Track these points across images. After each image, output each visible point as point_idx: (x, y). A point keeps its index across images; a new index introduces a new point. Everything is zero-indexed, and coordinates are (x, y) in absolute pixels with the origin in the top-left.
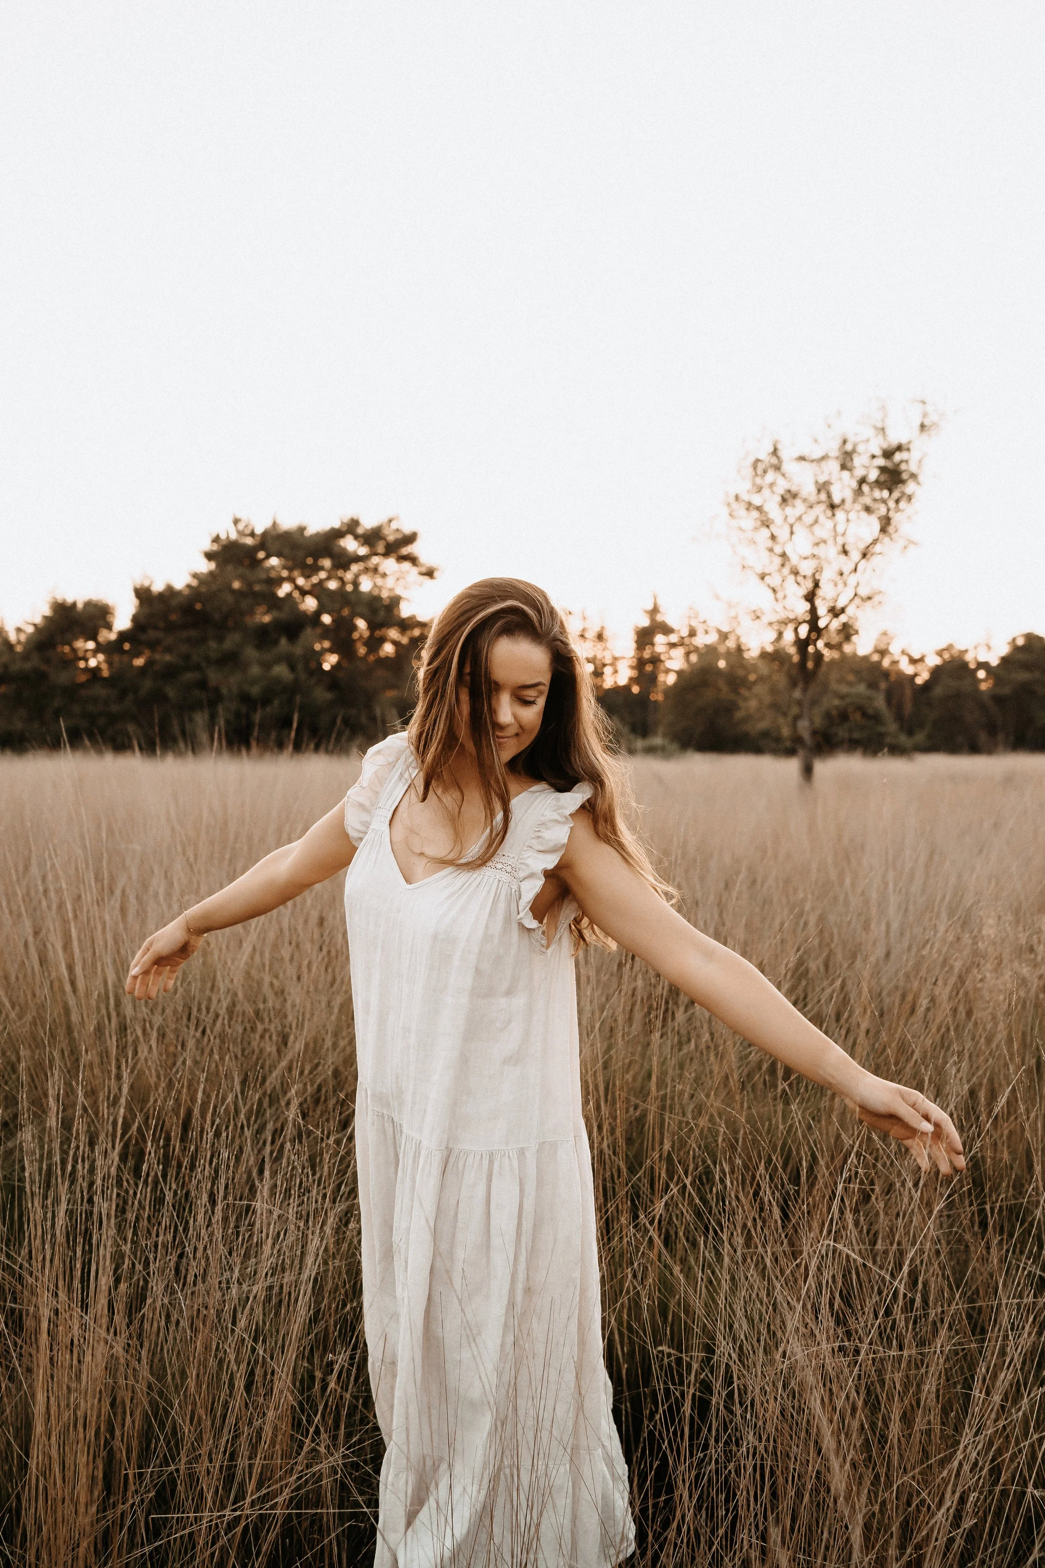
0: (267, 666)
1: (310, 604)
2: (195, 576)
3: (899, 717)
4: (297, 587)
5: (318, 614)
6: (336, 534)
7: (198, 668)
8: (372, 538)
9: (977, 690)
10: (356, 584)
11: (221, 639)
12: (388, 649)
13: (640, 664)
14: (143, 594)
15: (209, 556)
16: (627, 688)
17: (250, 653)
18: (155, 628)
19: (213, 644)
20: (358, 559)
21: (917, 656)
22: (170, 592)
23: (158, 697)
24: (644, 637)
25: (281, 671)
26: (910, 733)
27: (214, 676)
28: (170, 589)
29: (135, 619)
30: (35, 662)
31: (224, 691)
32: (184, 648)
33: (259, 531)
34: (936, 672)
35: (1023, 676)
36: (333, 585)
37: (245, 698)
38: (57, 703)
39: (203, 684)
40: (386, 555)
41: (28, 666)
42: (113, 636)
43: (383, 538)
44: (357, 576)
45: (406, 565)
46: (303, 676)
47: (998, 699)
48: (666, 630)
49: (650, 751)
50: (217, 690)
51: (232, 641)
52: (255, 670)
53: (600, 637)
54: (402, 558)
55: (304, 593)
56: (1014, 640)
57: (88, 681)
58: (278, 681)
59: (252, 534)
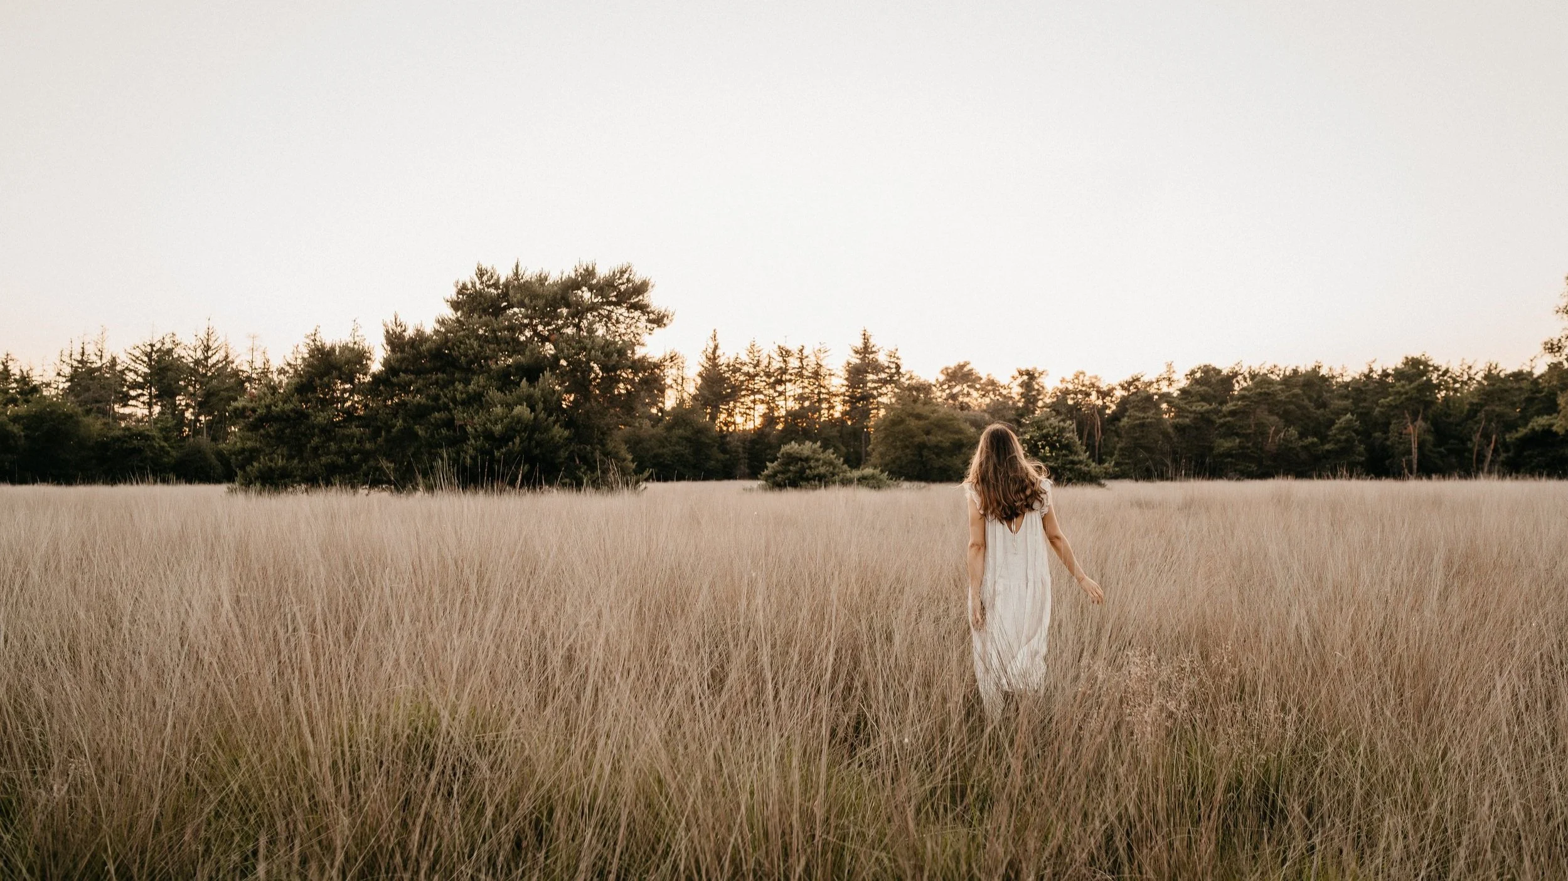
0: (510, 406)
1: (549, 349)
2: (442, 322)
3: (1090, 447)
4: (536, 333)
5: (556, 359)
6: (573, 285)
7: (446, 408)
8: (605, 288)
9: (1160, 421)
10: (591, 331)
11: (467, 382)
12: (622, 388)
13: (853, 400)
14: (395, 341)
15: (456, 305)
16: (841, 421)
17: (494, 394)
18: (406, 371)
19: (460, 387)
20: (593, 307)
21: (1104, 388)
22: (420, 338)
23: (409, 434)
24: (856, 375)
25: (522, 410)
26: (1101, 462)
27: (460, 415)
28: (420, 333)
29: (387, 363)
30: (295, 403)
31: (469, 429)
32: (433, 390)
33: (502, 280)
34: (1123, 403)
35: (1203, 407)
36: (570, 331)
37: (489, 435)
38: (316, 441)
39: (449, 423)
40: (617, 304)
41: (288, 407)
42: (368, 379)
43: (615, 288)
44: (591, 324)
45: (637, 314)
46: (542, 415)
47: (1180, 429)
48: (877, 368)
49: (863, 481)
50: (462, 428)
51: (477, 382)
52: (498, 410)
53: (816, 375)
54: (634, 307)
55: (544, 339)
56: (1193, 373)
57: (345, 420)
58: (519, 420)
59: (496, 285)
